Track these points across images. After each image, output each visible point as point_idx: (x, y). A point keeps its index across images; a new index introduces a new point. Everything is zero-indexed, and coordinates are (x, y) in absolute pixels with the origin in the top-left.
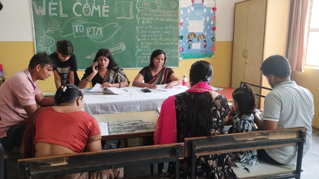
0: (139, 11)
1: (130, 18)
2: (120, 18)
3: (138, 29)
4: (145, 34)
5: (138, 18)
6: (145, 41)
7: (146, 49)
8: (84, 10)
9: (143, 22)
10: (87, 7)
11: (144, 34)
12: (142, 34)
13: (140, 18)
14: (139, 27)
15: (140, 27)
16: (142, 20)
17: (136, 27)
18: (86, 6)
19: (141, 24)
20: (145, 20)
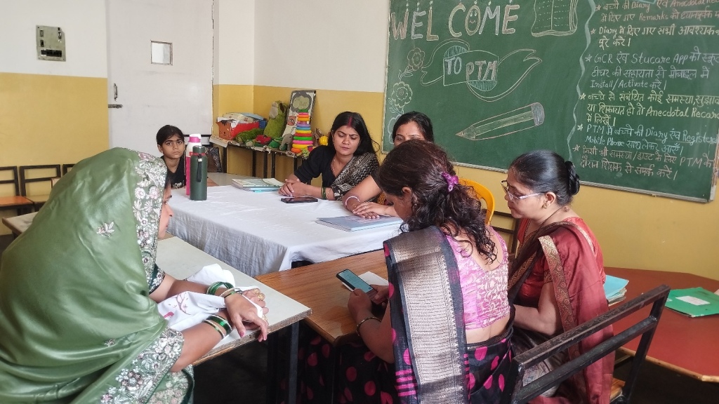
2: (541, 34)
6: (600, 101)
8: (469, 20)
9: (601, 41)
10: (474, 14)
11: (599, 79)
13: (593, 31)
14: (589, 59)
16: (601, 37)
18: (474, 10)
19: (595, 49)
20: (610, 36)
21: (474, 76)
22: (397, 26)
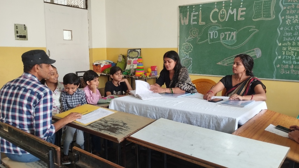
0: (283, 8)
1: (270, 19)
2: (258, 19)
3: (280, 31)
4: (290, 36)
5: (282, 17)
6: (288, 46)
7: (290, 56)
8: (220, 15)
9: (287, 22)
11: (287, 37)
12: (284, 37)
15: (283, 29)
16: (287, 20)
17: (278, 29)
18: (223, 11)
19: (284, 25)
20: (291, 19)
21: (224, 38)
22: (183, 19)
